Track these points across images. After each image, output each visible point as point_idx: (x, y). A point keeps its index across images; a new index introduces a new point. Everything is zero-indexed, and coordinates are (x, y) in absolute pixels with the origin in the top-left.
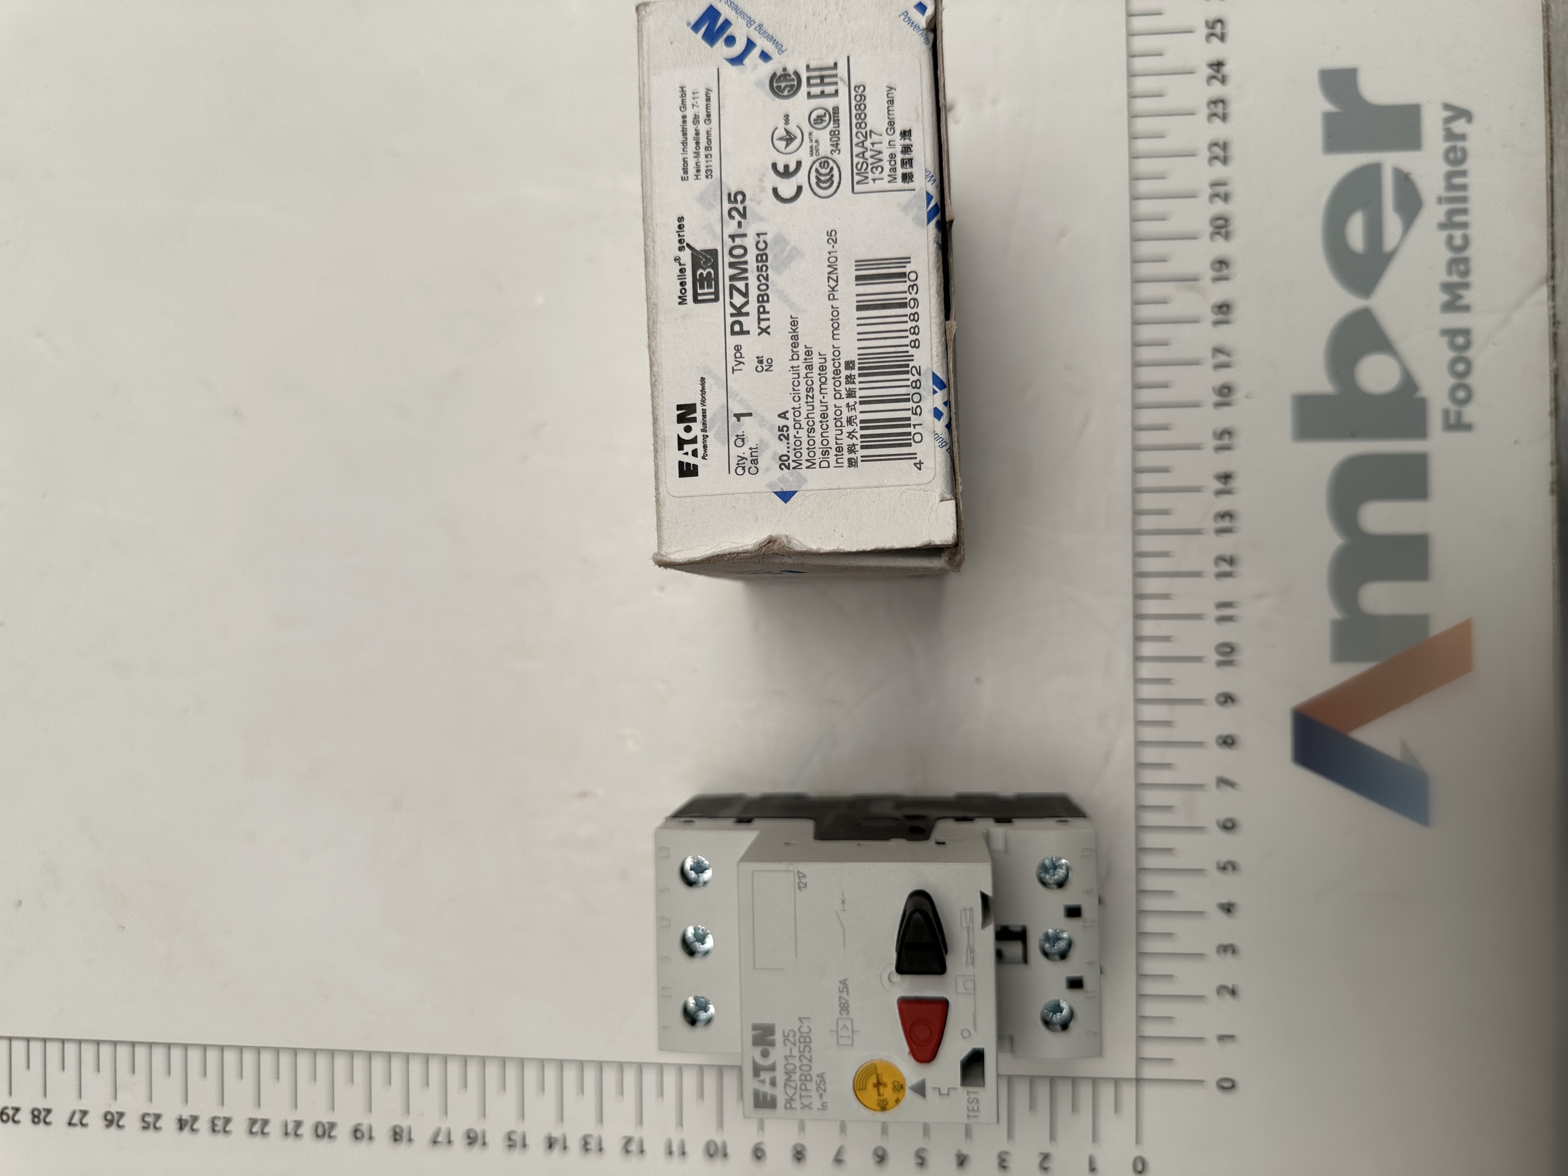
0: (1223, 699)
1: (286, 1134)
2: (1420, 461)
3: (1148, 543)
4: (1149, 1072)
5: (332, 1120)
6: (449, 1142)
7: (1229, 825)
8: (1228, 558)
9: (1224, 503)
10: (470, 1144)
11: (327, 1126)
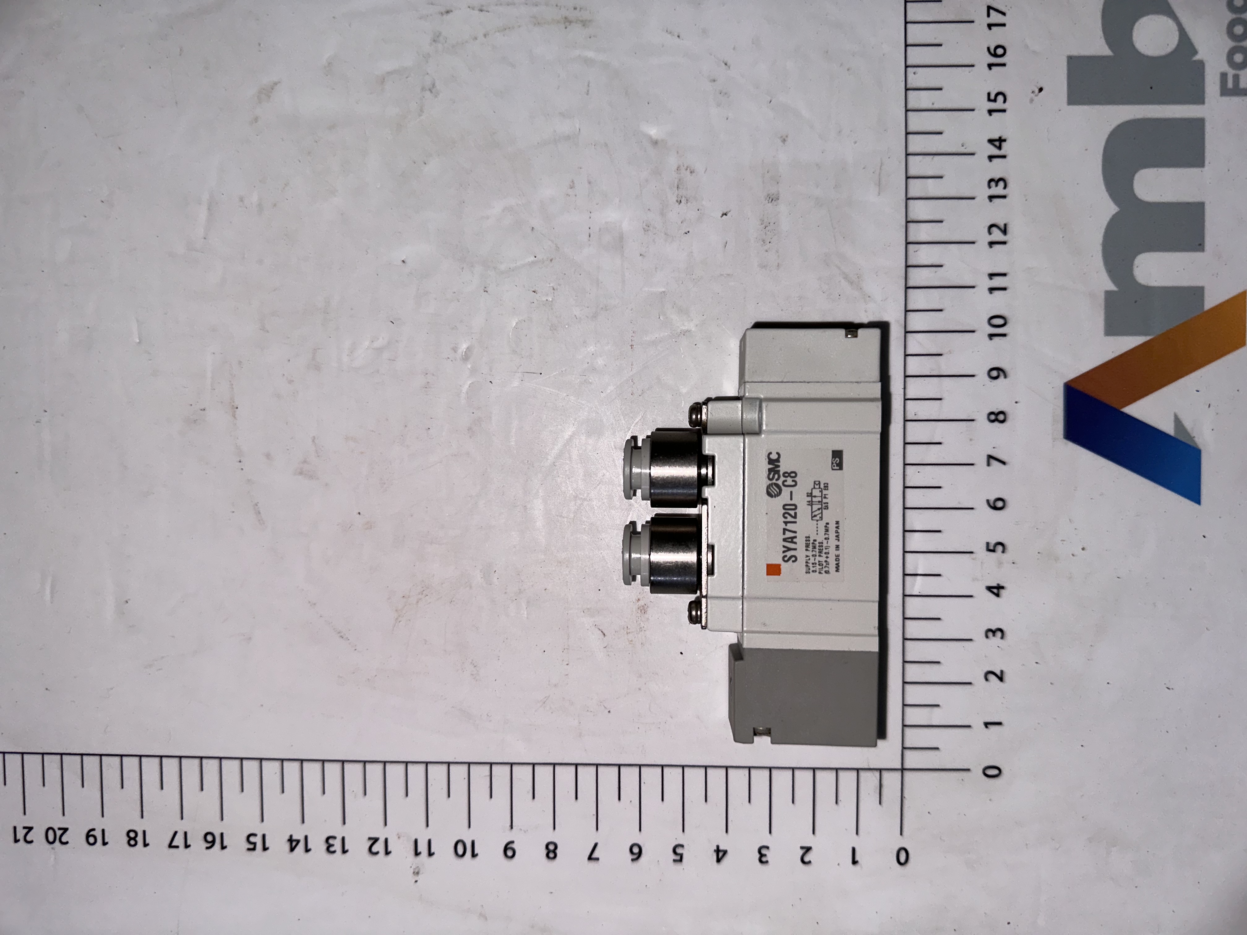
0: (994, 374)
1: (16, 841)
2: (1198, 125)
3: (919, 210)
4: (913, 759)
5: (62, 826)
6: (187, 846)
7: (1000, 504)
8: (1002, 227)
9: (997, 169)
10: (207, 848)
11: (59, 833)
